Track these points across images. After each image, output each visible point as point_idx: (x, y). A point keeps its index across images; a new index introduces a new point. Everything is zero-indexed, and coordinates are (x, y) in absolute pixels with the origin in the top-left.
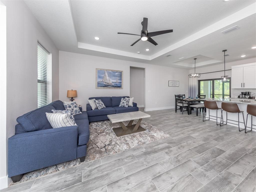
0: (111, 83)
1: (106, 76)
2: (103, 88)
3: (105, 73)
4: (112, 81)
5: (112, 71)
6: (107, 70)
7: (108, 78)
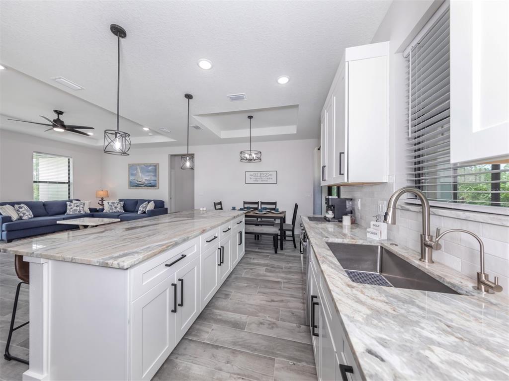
0: (144, 181)
1: (138, 172)
2: (135, 187)
3: (137, 169)
4: (144, 178)
5: (144, 164)
6: (138, 164)
7: (140, 174)
